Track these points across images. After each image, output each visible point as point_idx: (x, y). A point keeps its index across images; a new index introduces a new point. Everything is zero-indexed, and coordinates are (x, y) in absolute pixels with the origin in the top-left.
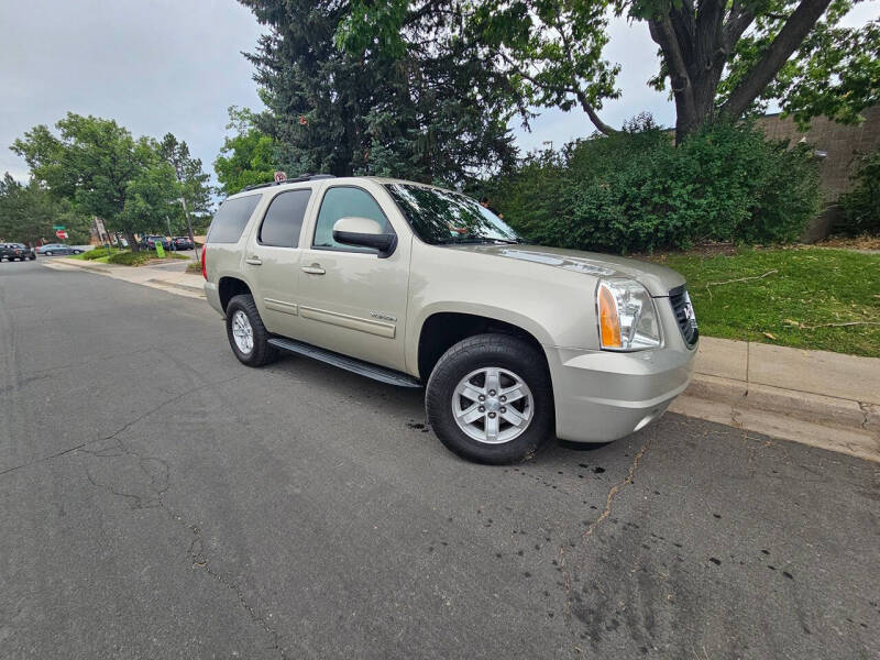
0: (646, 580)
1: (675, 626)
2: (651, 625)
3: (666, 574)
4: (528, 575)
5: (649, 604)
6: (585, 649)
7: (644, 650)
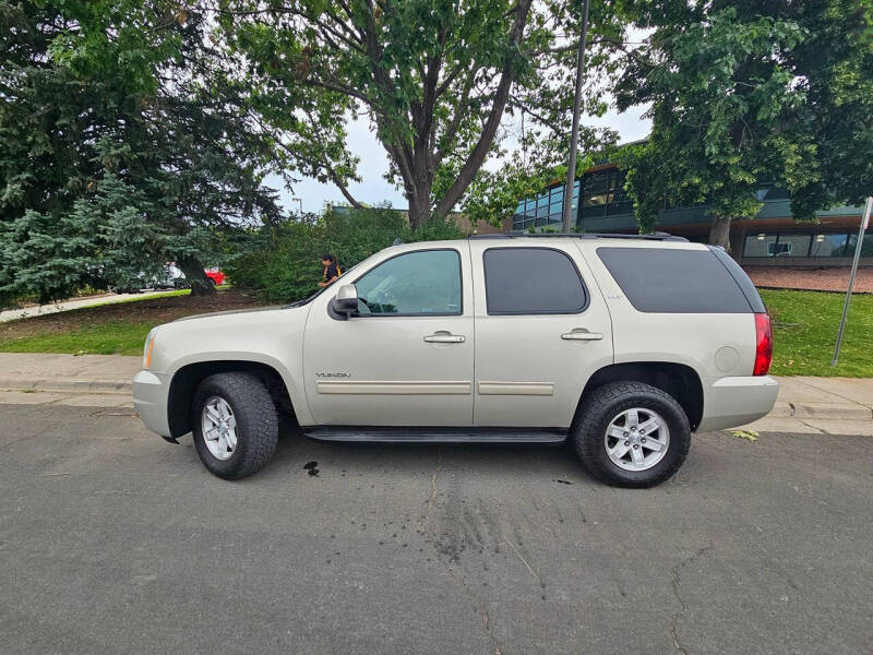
0: (470, 519)
1: (490, 534)
2: (479, 538)
3: (478, 511)
4: (405, 546)
5: (475, 529)
6: (453, 567)
7: (481, 552)
